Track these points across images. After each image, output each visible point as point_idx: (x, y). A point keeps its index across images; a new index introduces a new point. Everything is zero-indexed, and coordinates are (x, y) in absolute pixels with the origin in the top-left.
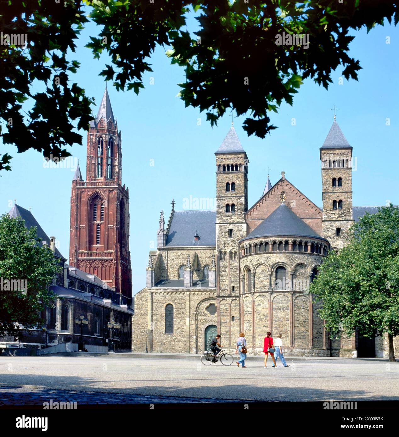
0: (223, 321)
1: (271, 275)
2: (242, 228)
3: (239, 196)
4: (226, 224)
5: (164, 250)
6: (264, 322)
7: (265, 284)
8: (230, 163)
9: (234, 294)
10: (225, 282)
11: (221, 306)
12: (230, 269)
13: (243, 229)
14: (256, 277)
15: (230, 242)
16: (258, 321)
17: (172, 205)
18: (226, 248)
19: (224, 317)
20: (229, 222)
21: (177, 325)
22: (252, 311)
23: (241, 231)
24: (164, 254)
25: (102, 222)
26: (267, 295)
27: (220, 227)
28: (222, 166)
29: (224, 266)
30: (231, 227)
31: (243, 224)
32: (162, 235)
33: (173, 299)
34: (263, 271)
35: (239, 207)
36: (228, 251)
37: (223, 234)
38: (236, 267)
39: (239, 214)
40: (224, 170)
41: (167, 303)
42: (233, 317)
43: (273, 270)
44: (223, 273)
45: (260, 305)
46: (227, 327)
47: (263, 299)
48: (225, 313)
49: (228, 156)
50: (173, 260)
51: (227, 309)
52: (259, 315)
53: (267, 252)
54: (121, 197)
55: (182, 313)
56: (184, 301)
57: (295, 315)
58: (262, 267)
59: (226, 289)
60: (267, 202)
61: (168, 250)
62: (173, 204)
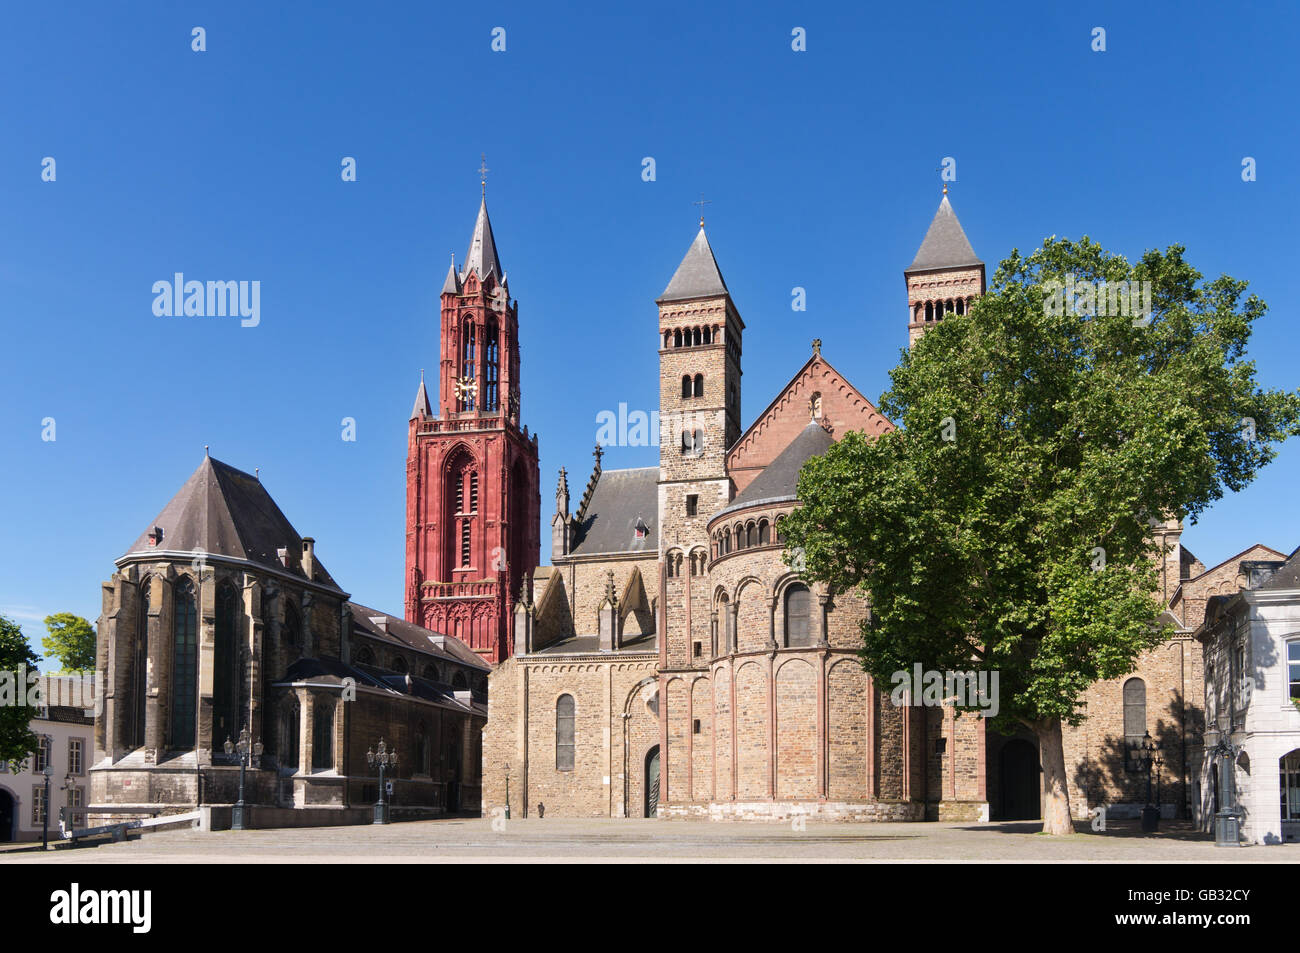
0: (673, 733)
1: (774, 608)
2: (719, 491)
3: (712, 410)
4: (682, 484)
5: (565, 563)
6: (757, 733)
7: (760, 632)
8: (692, 325)
9: (699, 663)
10: (679, 634)
11: (669, 695)
12: (691, 598)
13: (720, 494)
14: (739, 613)
15: (689, 528)
16: (743, 730)
17: (595, 457)
18: (680, 545)
19: (677, 723)
20: (689, 477)
21: (583, 747)
22: (731, 704)
23: (717, 501)
24: (565, 571)
25: (475, 513)
26: (764, 659)
27: (669, 490)
28: (673, 334)
29: (676, 592)
30: (693, 490)
31: (720, 482)
32: (562, 527)
33: (575, 683)
34: (756, 597)
35: (712, 439)
36: (686, 554)
37: (675, 508)
38: (704, 592)
39: (713, 455)
40: (678, 343)
41: (560, 693)
42: (697, 723)
43: (779, 593)
44: (674, 610)
45: (749, 688)
46: (682, 748)
47: (754, 672)
48: (680, 711)
49: (686, 306)
50: (588, 586)
51: (684, 703)
52: (745, 713)
53: (764, 545)
54: (515, 454)
55: (595, 717)
56: (598, 686)
57: (831, 711)
58: (751, 588)
59: (680, 652)
60: (779, 421)
61: (575, 563)
62: (599, 454)
